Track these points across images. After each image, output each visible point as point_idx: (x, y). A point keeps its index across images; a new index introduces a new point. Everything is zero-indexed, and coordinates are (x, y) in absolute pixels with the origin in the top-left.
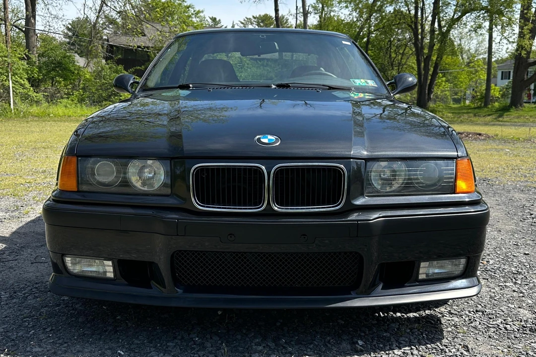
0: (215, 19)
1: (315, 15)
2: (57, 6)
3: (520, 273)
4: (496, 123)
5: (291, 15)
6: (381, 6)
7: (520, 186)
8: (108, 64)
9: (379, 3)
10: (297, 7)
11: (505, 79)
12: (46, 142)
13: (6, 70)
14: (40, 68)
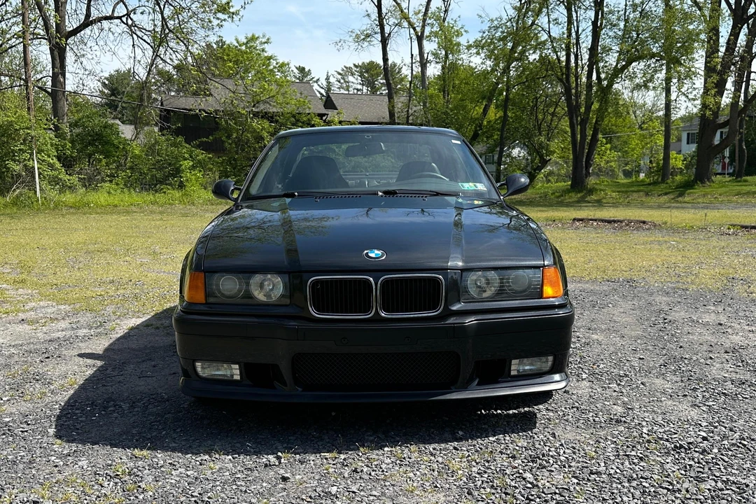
0: (304, 69)
1: (436, 65)
2: (92, 59)
3: (627, 376)
4: (673, 205)
5: (405, 65)
6: (523, 53)
7: (668, 288)
8: (163, 135)
9: (521, 48)
10: (412, 55)
11: (692, 143)
12: (98, 244)
13: (29, 146)
14: (72, 142)
